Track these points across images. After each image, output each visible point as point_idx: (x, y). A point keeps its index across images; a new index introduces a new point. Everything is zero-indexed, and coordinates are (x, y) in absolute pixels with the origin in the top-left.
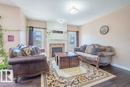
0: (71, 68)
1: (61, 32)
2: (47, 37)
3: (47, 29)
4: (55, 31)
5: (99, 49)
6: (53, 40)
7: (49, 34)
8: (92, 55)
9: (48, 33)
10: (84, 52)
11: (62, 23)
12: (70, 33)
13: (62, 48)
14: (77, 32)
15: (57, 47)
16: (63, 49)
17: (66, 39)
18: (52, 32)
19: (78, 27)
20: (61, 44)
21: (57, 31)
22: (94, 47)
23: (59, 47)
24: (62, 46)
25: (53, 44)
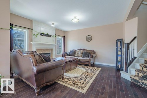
0: (74, 70)
1: (49, 35)
2: (33, 40)
3: (33, 30)
4: (43, 34)
5: (87, 53)
6: (41, 44)
7: (36, 37)
8: (83, 57)
9: (34, 35)
10: (75, 56)
12: (58, 37)
14: (64, 37)
16: (51, 55)
17: (55, 44)
18: (39, 34)
19: (65, 32)
20: (49, 49)
21: (45, 33)
22: (83, 51)
23: (47, 52)
24: (50, 52)
25: (40, 49)
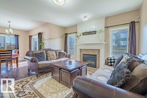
1: (93, 32)
3: (78, 32)
7: (79, 38)
9: (77, 36)
11: (86, 19)
13: (96, 55)
15: (90, 54)
18: (82, 34)
20: (95, 49)
23: (92, 53)
24: (96, 53)
25: (84, 49)
